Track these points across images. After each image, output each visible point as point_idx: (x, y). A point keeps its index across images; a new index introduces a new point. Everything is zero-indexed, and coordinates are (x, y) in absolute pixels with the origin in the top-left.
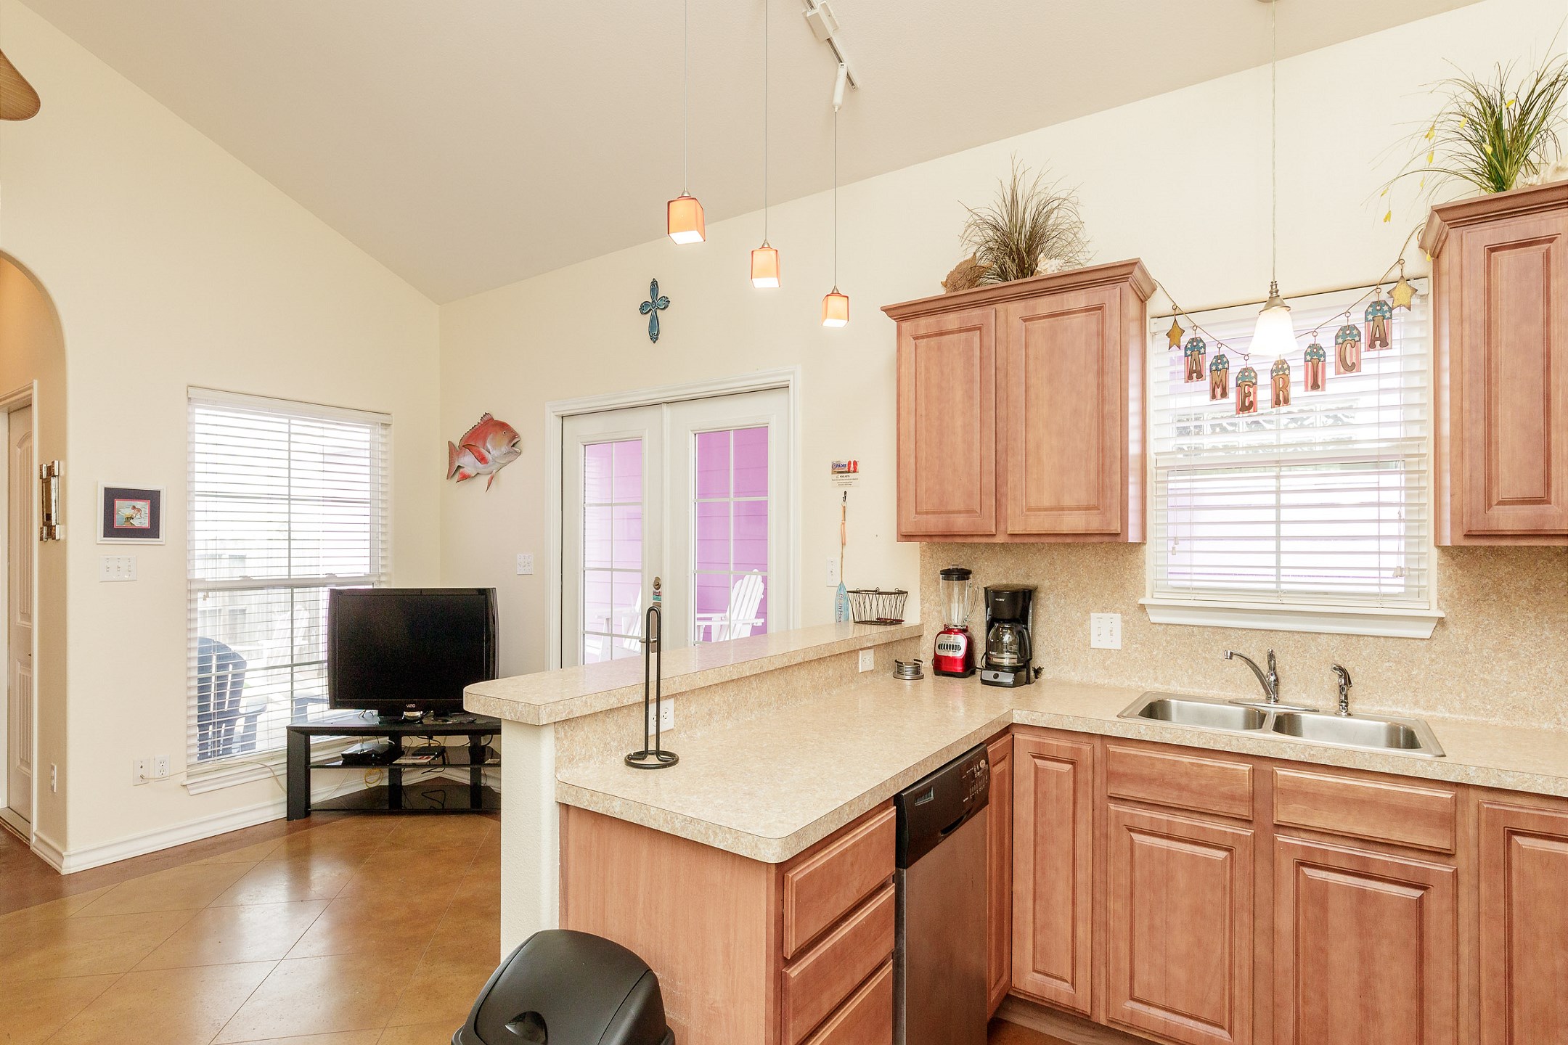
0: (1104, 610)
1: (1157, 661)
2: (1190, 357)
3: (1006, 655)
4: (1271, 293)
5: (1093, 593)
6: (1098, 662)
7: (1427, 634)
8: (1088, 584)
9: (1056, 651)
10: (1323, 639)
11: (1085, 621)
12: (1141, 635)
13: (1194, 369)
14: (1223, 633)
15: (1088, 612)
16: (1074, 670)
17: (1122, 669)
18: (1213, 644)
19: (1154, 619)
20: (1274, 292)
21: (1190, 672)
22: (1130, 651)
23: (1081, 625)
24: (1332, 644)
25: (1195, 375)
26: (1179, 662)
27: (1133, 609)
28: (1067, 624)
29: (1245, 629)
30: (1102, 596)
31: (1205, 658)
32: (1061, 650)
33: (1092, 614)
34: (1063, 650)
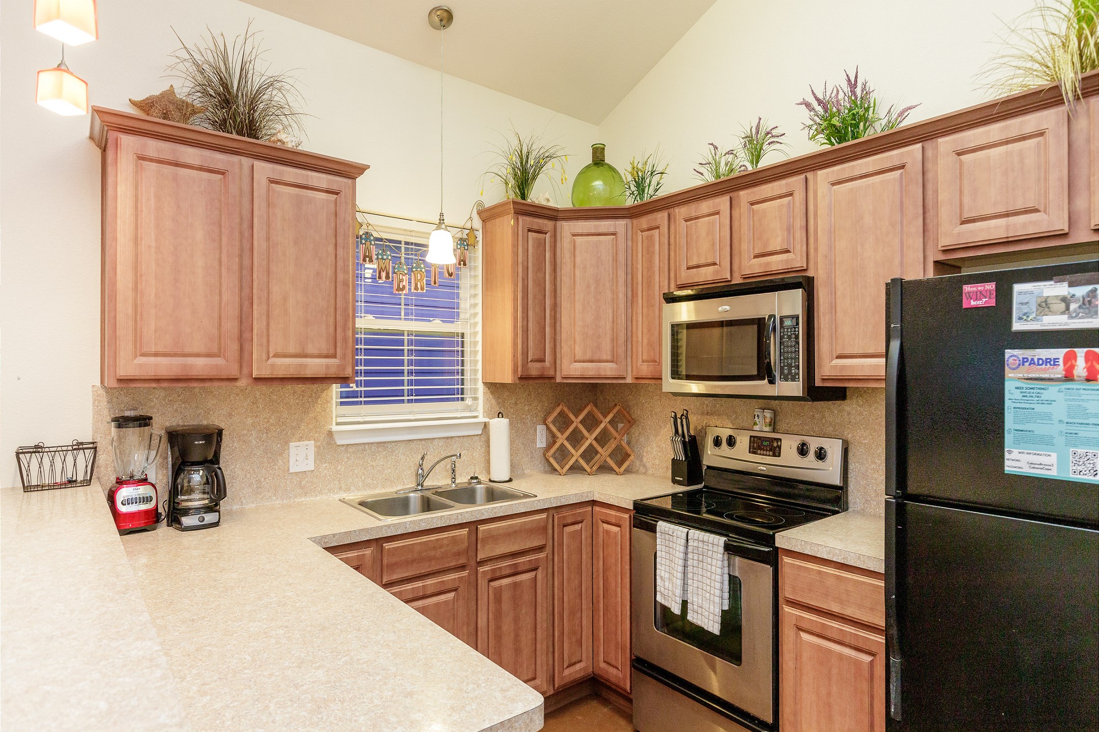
0: (300, 439)
1: (340, 474)
2: (364, 245)
3: (196, 495)
4: (440, 220)
5: (291, 426)
6: (295, 484)
7: (480, 432)
8: (287, 419)
9: (259, 481)
10: (436, 442)
11: (284, 451)
12: (329, 456)
13: (367, 254)
14: (384, 446)
15: (287, 443)
16: (275, 495)
17: (315, 486)
18: (377, 455)
19: (339, 442)
20: (442, 220)
21: (363, 477)
22: (320, 470)
23: (281, 455)
24: (440, 444)
25: (367, 259)
26: (356, 471)
27: (323, 436)
28: (269, 455)
29: (396, 441)
30: (299, 428)
31: (372, 466)
32: (263, 479)
33: (290, 443)
34: (265, 479)
